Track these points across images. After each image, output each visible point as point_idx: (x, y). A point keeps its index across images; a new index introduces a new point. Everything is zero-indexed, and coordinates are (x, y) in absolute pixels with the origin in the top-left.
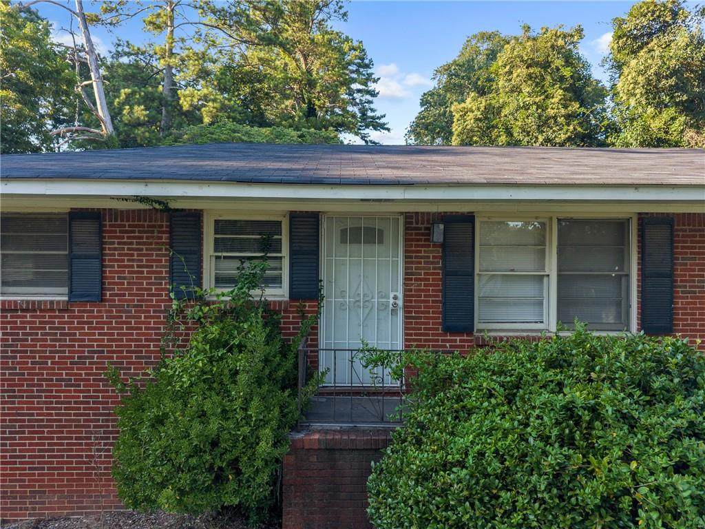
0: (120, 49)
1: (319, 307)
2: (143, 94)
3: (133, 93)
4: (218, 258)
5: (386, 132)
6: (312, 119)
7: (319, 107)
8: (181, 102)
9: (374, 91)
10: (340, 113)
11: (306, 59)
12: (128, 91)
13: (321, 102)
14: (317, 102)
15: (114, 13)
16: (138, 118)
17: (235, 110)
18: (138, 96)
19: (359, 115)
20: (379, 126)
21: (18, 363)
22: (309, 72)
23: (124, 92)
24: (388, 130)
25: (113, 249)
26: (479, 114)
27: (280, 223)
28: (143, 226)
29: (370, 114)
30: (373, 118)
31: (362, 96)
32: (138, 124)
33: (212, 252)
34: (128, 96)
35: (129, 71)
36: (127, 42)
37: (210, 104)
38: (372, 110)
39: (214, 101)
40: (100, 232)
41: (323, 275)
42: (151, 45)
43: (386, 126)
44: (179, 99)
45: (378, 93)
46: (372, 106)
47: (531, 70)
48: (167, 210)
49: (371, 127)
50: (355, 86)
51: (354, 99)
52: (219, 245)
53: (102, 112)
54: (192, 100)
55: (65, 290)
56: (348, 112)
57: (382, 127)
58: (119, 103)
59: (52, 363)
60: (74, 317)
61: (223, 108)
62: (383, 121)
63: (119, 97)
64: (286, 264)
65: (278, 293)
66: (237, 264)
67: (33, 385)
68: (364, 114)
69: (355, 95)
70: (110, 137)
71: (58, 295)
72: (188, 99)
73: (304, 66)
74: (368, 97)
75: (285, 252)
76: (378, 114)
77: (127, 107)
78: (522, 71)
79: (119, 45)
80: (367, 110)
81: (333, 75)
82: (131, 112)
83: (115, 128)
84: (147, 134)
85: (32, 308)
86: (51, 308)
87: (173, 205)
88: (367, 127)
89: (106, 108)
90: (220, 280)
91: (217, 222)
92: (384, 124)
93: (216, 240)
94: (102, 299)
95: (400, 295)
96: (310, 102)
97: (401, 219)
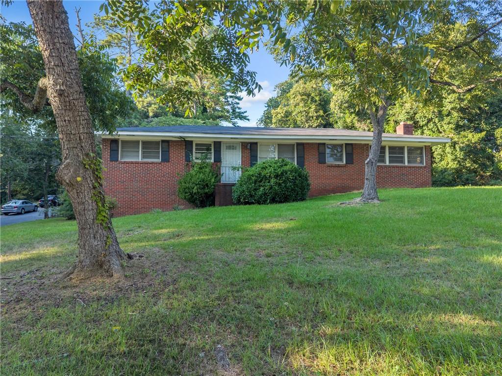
1: (221, 164)
4: (196, 153)
5: (247, 121)
6: (205, 113)
7: (209, 107)
9: (240, 97)
10: (220, 109)
11: (201, 80)
13: (210, 104)
14: (207, 104)
19: (231, 111)
20: (243, 117)
22: (203, 88)
24: (248, 120)
25: (171, 150)
26: (283, 115)
27: (211, 144)
28: (179, 144)
29: (237, 110)
30: (239, 113)
31: (233, 100)
33: (195, 151)
38: (239, 108)
40: (169, 145)
41: (222, 157)
43: (247, 118)
45: (242, 98)
46: (239, 106)
47: (303, 97)
48: (185, 140)
49: (238, 118)
50: (229, 94)
51: (228, 101)
52: (196, 149)
55: (160, 159)
56: (224, 109)
57: (245, 118)
59: (157, 176)
60: (162, 165)
62: (245, 114)
64: (213, 154)
65: (211, 161)
66: (201, 154)
68: (234, 111)
69: (229, 99)
71: (158, 160)
73: (200, 84)
74: (237, 101)
75: (213, 151)
76: (242, 110)
78: (299, 97)
80: (236, 108)
81: (217, 90)
85: (152, 163)
86: (157, 163)
87: (186, 139)
88: (236, 118)
90: (197, 158)
91: (196, 144)
92: (246, 117)
94: (169, 161)
95: (240, 162)
96: (203, 104)
97: (241, 144)
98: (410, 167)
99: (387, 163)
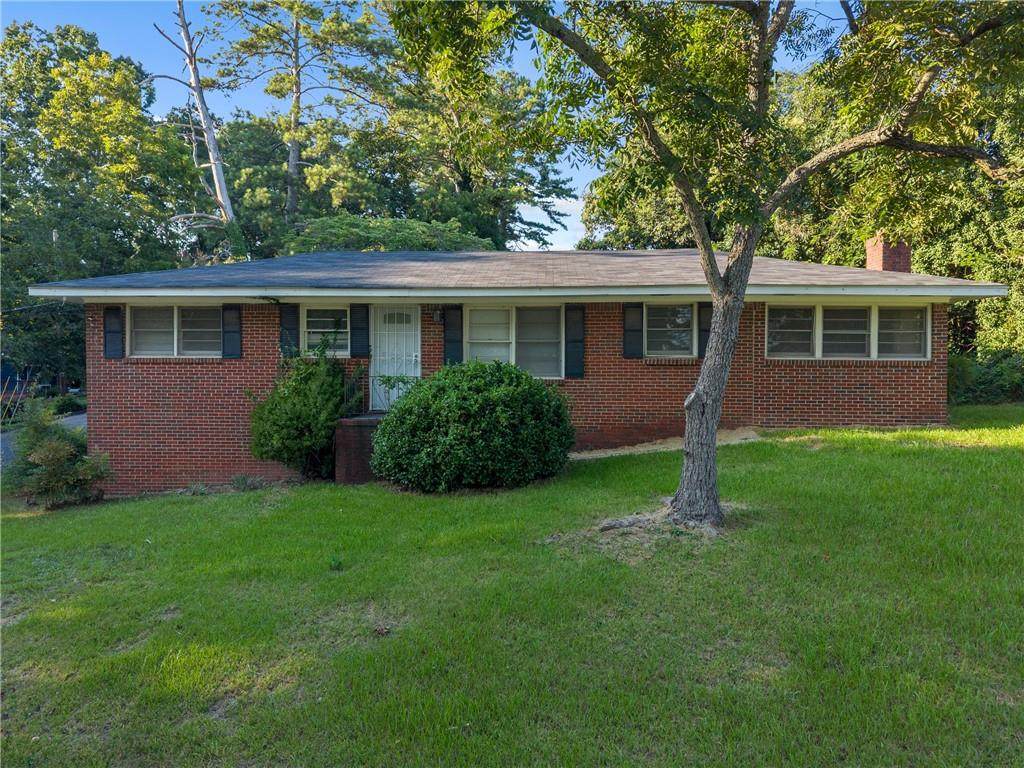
0: (240, 120)
1: (370, 362)
2: (265, 173)
3: (255, 173)
4: (309, 333)
8: (308, 181)
12: (249, 170)
15: (232, 78)
16: (261, 201)
17: (370, 189)
18: (260, 177)
19: (539, 179)
20: (564, 192)
21: (194, 395)
23: (245, 172)
25: (247, 327)
27: (345, 311)
28: (264, 313)
30: (554, 182)
32: (261, 208)
33: (305, 329)
34: (249, 176)
35: (251, 146)
36: (248, 112)
37: (340, 184)
39: (345, 179)
40: (240, 316)
41: (372, 343)
42: (274, 114)
43: (573, 193)
44: (305, 178)
46: (556, 166)
48: (278, 303)
49: (554, 194)
52: (309, 324)
53: (221, 197)
54: (320, 179)
55: (220, 352)
57: (568, 193)
58: (240, 185)
59: (213, 395)
60: (225, 368)
61: (356, 187)
62: (569, 185)
63: (239, 178)
64: (349, 336)
65: (344, 354)
66: (320, 336)
70: (230, 224)
71: (216, 355)
72: (316, 178)
75: (348, 329)
77: (249, 190)
79: (238, 116)
82: (253, 195)
83: (236, 213)
84: (270, 220)
85: (201, 362)
86: (212, 362)
87: (281, 301)
89: (225, 192)
90: (311, 347)
91: (308, 311)
92: (571, 190)
93: (308, 322)
94: (241, 357)
95: (419, 355)
97: (419, 308)
98: (884, 365)
99: (818, 354)
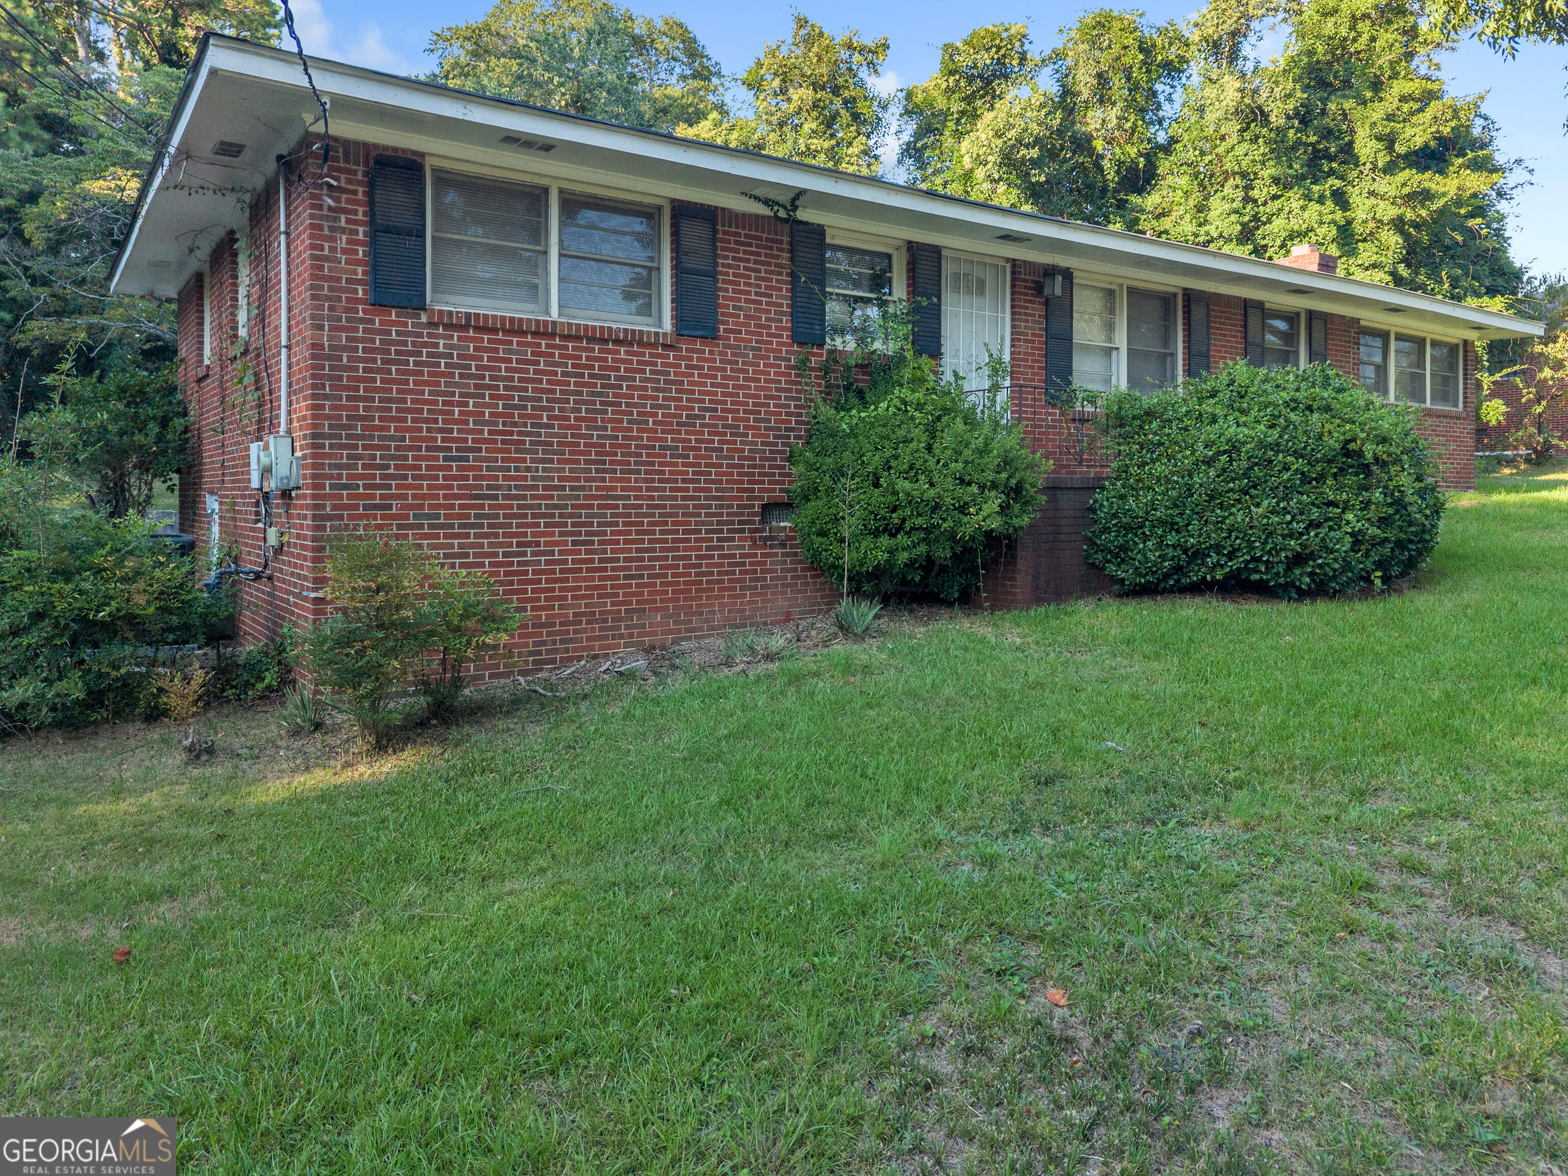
21: (611, 421)
25: (727, 266)
27: (889, 257)
28: (761, 239)
40: (713, 240)
48: (790, 221)
59: (654, 423)
60: (682, 358)
67: (630, 455)
75: (898, 295)
85: (629, 340)
87: (798, 216)
94: (714, 335)
95: (1009, 359)
97: (1009, 270)
